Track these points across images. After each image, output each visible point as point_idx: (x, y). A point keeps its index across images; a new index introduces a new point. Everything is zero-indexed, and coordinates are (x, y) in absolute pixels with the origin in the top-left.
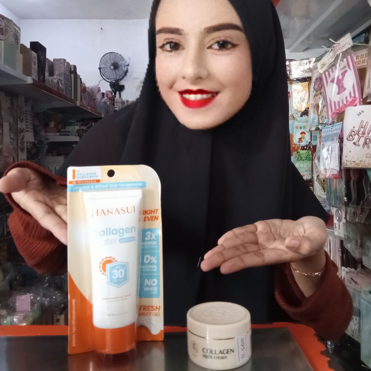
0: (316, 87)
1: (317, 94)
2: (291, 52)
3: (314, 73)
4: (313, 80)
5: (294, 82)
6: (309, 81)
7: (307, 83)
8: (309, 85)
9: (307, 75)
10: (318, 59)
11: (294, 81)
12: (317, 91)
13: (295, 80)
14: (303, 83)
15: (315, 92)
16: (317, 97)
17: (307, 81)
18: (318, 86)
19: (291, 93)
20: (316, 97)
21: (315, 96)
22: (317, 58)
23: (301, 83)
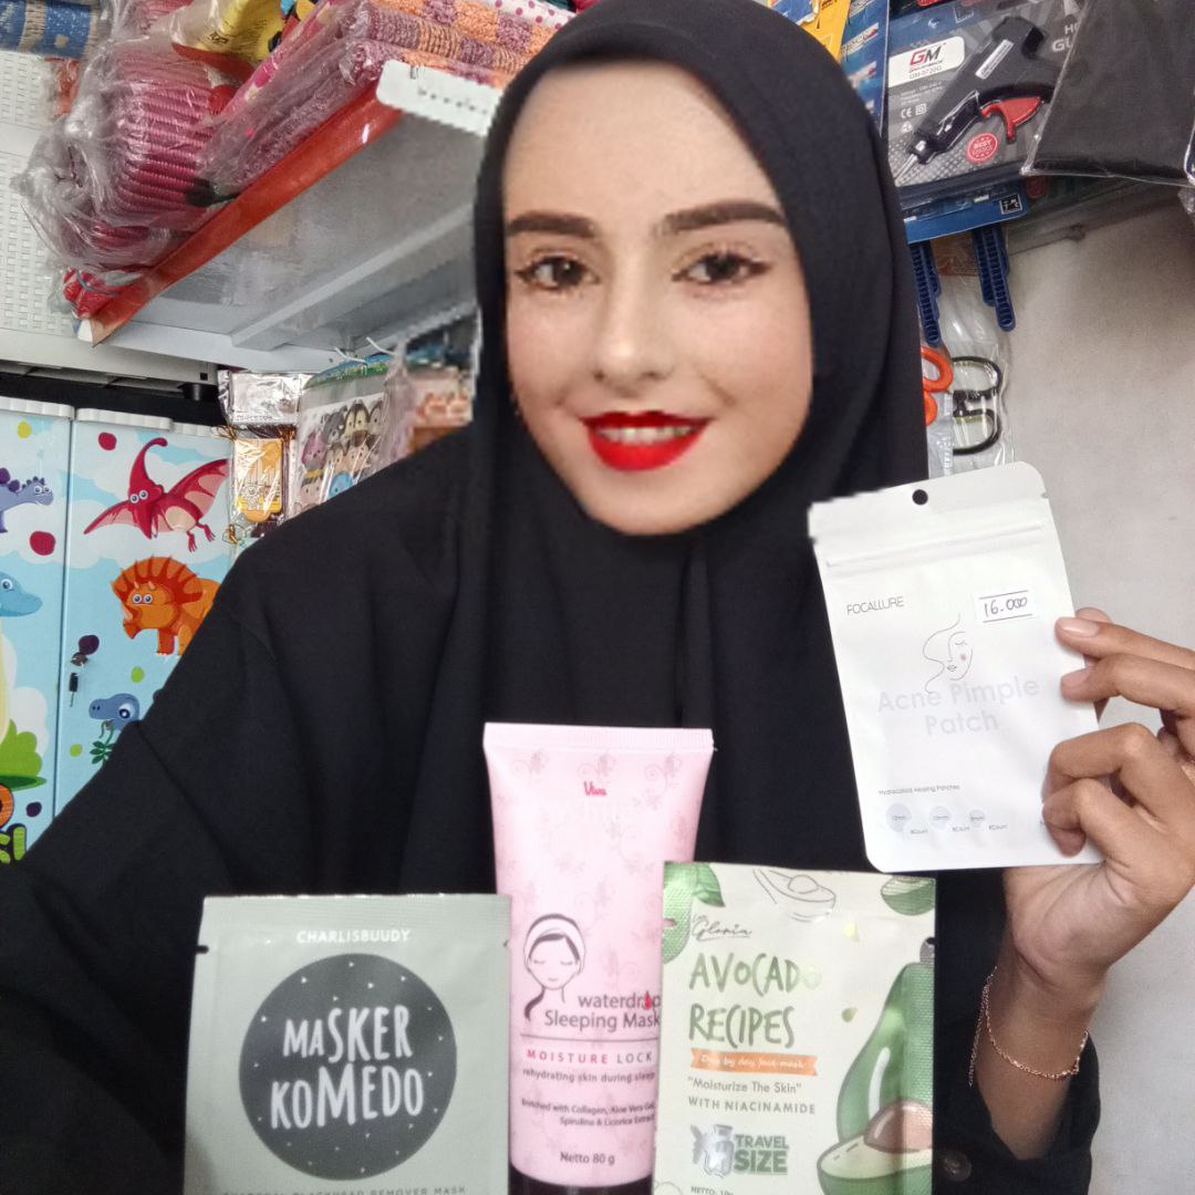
0: (310, 457)
1: (310, 476)
2: (237, 346)
3: (306, 419)
4: (303, 434)
5: (241, 434)
6: (284, 437)
7: (278, 441)
8: (285, 446)
9: (280, 418)
10: (319, 379)
11: (240, 430)
12: (311, 470)
13: (242, 427)
14: (266, 441)
15: (305, 472)
16: (310, 487)
17: (279, 437)
18: (315, 456)
19: (230, 466)
20: (306, 486)
21: (307, 481)
22: (316, 375)
23: (260, 440)
